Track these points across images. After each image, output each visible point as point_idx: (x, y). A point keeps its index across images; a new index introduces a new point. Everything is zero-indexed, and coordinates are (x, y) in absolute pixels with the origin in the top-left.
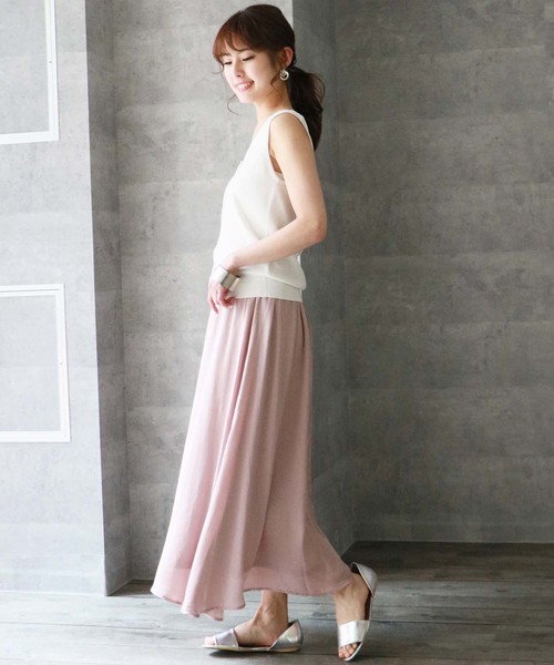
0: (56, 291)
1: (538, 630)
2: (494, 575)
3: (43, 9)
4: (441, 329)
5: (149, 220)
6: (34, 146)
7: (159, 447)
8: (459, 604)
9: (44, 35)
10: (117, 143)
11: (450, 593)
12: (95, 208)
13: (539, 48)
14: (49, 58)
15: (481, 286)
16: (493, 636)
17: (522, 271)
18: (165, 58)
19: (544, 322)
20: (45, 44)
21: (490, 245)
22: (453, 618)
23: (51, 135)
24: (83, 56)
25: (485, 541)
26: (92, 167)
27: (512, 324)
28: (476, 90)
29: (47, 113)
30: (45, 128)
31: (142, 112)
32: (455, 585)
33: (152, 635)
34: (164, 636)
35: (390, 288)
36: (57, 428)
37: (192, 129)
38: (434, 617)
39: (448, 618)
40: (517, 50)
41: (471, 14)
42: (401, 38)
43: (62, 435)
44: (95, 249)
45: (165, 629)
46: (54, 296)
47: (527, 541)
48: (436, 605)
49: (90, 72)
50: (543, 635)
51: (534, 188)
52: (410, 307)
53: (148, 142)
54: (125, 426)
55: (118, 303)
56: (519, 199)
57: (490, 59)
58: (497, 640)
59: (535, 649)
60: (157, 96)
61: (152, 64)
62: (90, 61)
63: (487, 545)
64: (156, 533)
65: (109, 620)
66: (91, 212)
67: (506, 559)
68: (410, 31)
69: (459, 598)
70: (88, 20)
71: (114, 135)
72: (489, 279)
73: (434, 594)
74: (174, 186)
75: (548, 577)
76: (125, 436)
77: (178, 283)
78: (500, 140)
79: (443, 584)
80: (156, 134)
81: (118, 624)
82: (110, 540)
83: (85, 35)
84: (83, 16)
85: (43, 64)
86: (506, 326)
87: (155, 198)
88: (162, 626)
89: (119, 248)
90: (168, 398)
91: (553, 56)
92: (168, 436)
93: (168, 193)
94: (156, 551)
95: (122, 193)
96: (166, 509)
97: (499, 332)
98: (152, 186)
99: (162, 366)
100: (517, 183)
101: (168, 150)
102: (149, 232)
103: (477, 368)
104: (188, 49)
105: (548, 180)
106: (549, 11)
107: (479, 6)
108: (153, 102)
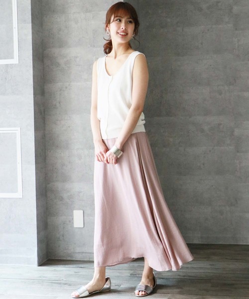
0: (17, 131)
2: (207, 258)
4: (184, 150)
5: (58, 100)
6: (7, 65)
7: (61, 200)
8: (194, 271)
9: (12, 16)
10: (44, 65)
11: (189, 266)
12: (35, 94)
13: (230, 25)
14: (14, 26)
15: (202, 131)
16: (210, 284)
17: (220, 124)
18: (66, 27)
19: (230, 147)
20: (12, 20)
21: (207, 113)
22: (192, 277)
23: (15, 61)
24: (30, 26)
25: (202, 243)
26: (33, 76)
27: (216, 148)
28: (202, 44)
29: (13, 51)
30: (12, 58)
31: (55, 51)
33: (60, 283)
34: (66, 284)
35: (162, 131)
36: (16, 191)
37: (78, 59)
38: (184, 276)
39: (190, 276)
40: (220, 26)
41: (200, 10)
42: (169, 20)
43: (19, 195)
44: (34, 112)
45: (66, 281)
46: (16, 133)
47: (221, 243)
48: (184, 271)
49: (33, 33)
51: (226, 88)
52: (171, 140)
53: (58, 65)
54: (46, 192)
55: (44, 137)
56: (220, 93)
60: (62, 44)
61: (60, 30)
62: (33, 28)
63: (203, 245)
64: (59, 238)
65: (40, 277)
66: (33, 96)
68: (173, 17)
69: (193, 268)
70: (32, 9)
71: (43, 61)
72: (206, 128)
74: (69, 85)
75: (231, 259)
76: (46, 196)
77: (71, 128)
78: (212, 66)
80: (62, 61)
81: (44, 279)
82: (40, 241)
83: (31, 16)
84: (30, 8)
85: (11, 29)
86: (213, 149)
87: (61, 90)
88: (64, 280)
89: (44, 112)
90: (66, 179)
91: (236, 29)
92: (65, 196)
93: (66, 88)
94: (59, 246)
95: (45, 87)
96: (64, 228)
97: (210, 151)
98: (59, 85)
99: (63, 165)
100: (219, 85)
101: (67, 68)
102: (58, 105)
103: (200, 167)
104: (76, 23)
105: (233, 84)
106: (235, 9)
107: (204, 6)
108: (60, 47)
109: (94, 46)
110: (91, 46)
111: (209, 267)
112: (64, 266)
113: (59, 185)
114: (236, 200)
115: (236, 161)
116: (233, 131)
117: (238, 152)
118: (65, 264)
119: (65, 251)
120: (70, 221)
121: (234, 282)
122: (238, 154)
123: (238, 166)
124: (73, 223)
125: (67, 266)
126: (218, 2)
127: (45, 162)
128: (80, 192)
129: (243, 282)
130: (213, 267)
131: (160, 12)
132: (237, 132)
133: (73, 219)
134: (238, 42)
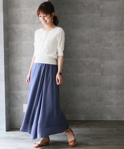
1: (99, 137)
2: (88, 126)
4: (77, 74)
5: (16, 50)
7: (17, 99)
8: (82, 132)
10: (8, 32)
11: (80, 130)
12: (5, 47)
13: (99, 14)
15: (85, 65)
16: (90, 138)
17: (94, 62)
18: (20, 14)
19: (99, 73)
21: (87, 56)
22: (82, 135)
26: (4, 38)
27: (92, 73)
28: (85, 23)
31: (14, 26)
32: (81, 128)
33: (18, 139)
34: (21, 139)
35: (66, 65)
37: (25, 30)
38: (78, 134)
40: (94, 15)
41: (84, 6)
42: (69, 11)
44: (4, 56)
45: (21, 138)
47: (94, 120)
48: (78, 132)
49: (3, 17)
50: (101, 138)
51: (97, 44)
52: (70, 69)
53: (16, 33)
54: (9, 95)
55: (8, 68)
56: (94, 47)
57: (88, 16)
58: (91, 139)
59: (99, 140)
60: (18, 22)
61: (16, 15)
62: (3, 14)
63: (85, 120)
64: (16, 118)
67: (90, 123)
68: (71, 10)
69: (82, 131)
72: (87, 64)
73: (76, 130)
74: (21, 42)
75: (100, 127)
77: (22, 63)
78: (90, 34)
79: (78, 128)
80: (17, 31)
81: (10, 137)
82: (7, 119)
83: (3, 9)
86: (90, 74)
87: (17, 45)
88: (20, 137)
89: (9, 56)
90: (19, 88)
91: (101, 16)
92: (19, 97)
93: (20, 44)
94: (16, 122)
95: (9, 44)
96: (18, 113)
97: (89, 75)
98: (16, 42)
99: (18, 82)
100: (93, 43)
101: (20, 34)
102: (15, 52)
103: (84, 83)
104: (25, 12)
105: (100, 43)
106: (101, 7)
107: (86, 5)
108: (17, 24)
110: (32, 24)
111: (89, 130)
113: (16, 92)
114: (102, 99)
115: (101, 80)
116: (100, 65)
117: (102, 75)
120: (21, 109)
121: (101, 137)
122: (103, 76)
123: (103, 82)
124: (23, 110)
126: (93, 3)
127: (9, 80)
130: (91, 130)
131: (64, 7)
132: (102, 66)
133: (23, 108)
134: (102, 23)
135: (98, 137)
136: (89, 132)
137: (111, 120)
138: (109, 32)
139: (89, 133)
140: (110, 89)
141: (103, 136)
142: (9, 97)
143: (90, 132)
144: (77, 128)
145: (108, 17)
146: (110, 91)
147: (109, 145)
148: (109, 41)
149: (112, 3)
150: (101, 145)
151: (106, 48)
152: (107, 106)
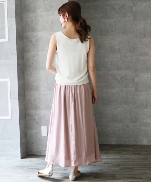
0: (8, 80)
1: (130, 167)
2: (119, 153)
3: (4, 7)
4: (106, 90)
5: (32, 62)
6: (2, 43)
7: (34, 120)
8: (111, 160)
9: (4, 14)
10: (23, 42)
11: (108, 157)
12: (18, 59)
13: (131, 18)
15: (116, 79)
17: (127, 75)
18: (36, 20)
19: (132, 88)
20: (5, 16)
21: (119, 69)
22: (109, 164)
23: (6, 40)
24: (14, 19)
25: (117, 144)
26: (17, 48)
27: (124, 89)
28: (115, 29)
29: (5, 34)
30: (5, 38)
31: (30, 34)
32: (109, 155)
33: (33, 169)
34: (36, 169)
36: (8, 115)
38: (104, 164)
39: (108, 164)
40: (126, 19)
41: (114, 9)
43: (9, 117)
44: (18, 69)
46: (7, 82)
47: (127, 144)
48: (105, 160)
49: (16, 24)
51: (130, 54)
53: (31, 42)
54: (25, 115)
55: (24, 83)
56: (126, 57)
57: (119, 21)
58: (120, 169)
59: (130, 171)
60: (34, 30)
61: (32, 22)
62: (16, 21)
64: (33, 142)
65: (22, 165)
66: (16, 60)
67: (122, 148)
68: (99, 13)
70: (16, 10)
71: (23, 40)
72: (118, 77)
73: (104, 158)
74: (38, 53)
75: (133, 153)
77: (39, 78)
78: (121, 42)
79: (107, 155)
80: (33, 40)
81: (23, 166)
82: (22, 144)
83: (15, 14)
84: (14, 9)
85: (4, 21)
87: (33, 56)
88: (35, 166)
89: (24, 69)
90: (37, 108)
91: (135, 20)
92: (36, 118)
93: (36, 55)
94: (33, 147)
95: (24, 55)
96: (36, 136)
97: (121, 91)
98: (32, 53)
99: (35, 100)
100: (125, 53)
101: (36, 44)
102: (32, 65)
103: (115, 100)
104: (42, 18)
105: (133, 52)
106: (134, 9)
107: (116, 7)
108: (32, 32)
109: (52, 31)
110: (50, 31)
112: (36, 158)
113: (33, 112)
114: (136, 119)
115: (136, 96)
116: (134, 79)
117: (137, 91)
118: (37, 157)
119: (37, 150)
120: (39, 133)
121: (133, 167)
122: (137, 92)
123: (137, 99)
124: (41, 133)
125: (38, 158)
126: (124, 5)
127: (25, 98)
128: (45, 116)
129: (138, 167)
130: (121, 158)
131: (91, 11)
132: (136, 80)
133: (41, 131)
134: (136, 28)
135: (128, 166)
136: (118, 160)
137: (148, 144)
138: (144, 39)
139: (118, 162)
140: (146, 108)
141: (135, 166)
142: (25, 117)
143: (120, 161)
144: (105, 155)
145: (142, 21)
146: (146, 110)
147: (141, 179)
148: (144, 49)
149: (147, 5)
150: (131, 178)
151: (141, 58)
152: (143, 128)
